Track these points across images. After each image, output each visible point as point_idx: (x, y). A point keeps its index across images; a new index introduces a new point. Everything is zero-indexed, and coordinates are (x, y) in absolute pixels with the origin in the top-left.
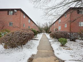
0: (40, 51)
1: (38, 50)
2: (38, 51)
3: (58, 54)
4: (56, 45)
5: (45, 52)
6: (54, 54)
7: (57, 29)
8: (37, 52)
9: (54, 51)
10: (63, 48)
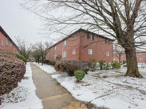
0: (47, 99)
1: (41, 100)
2: (42, 102)
3: (78, 95)
4: (68, 83)
5: (59, 98)
6: (73, 98)
7: (59, 57)
8: (41, 104)
9: (71, 92)
10: (82, 85)
